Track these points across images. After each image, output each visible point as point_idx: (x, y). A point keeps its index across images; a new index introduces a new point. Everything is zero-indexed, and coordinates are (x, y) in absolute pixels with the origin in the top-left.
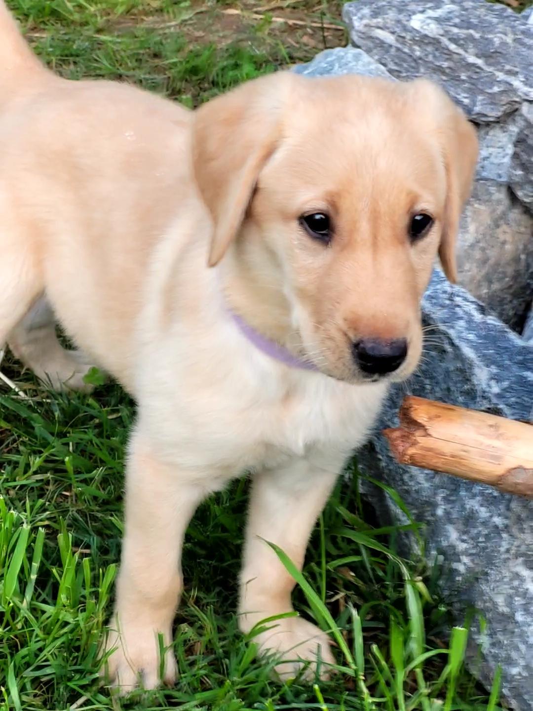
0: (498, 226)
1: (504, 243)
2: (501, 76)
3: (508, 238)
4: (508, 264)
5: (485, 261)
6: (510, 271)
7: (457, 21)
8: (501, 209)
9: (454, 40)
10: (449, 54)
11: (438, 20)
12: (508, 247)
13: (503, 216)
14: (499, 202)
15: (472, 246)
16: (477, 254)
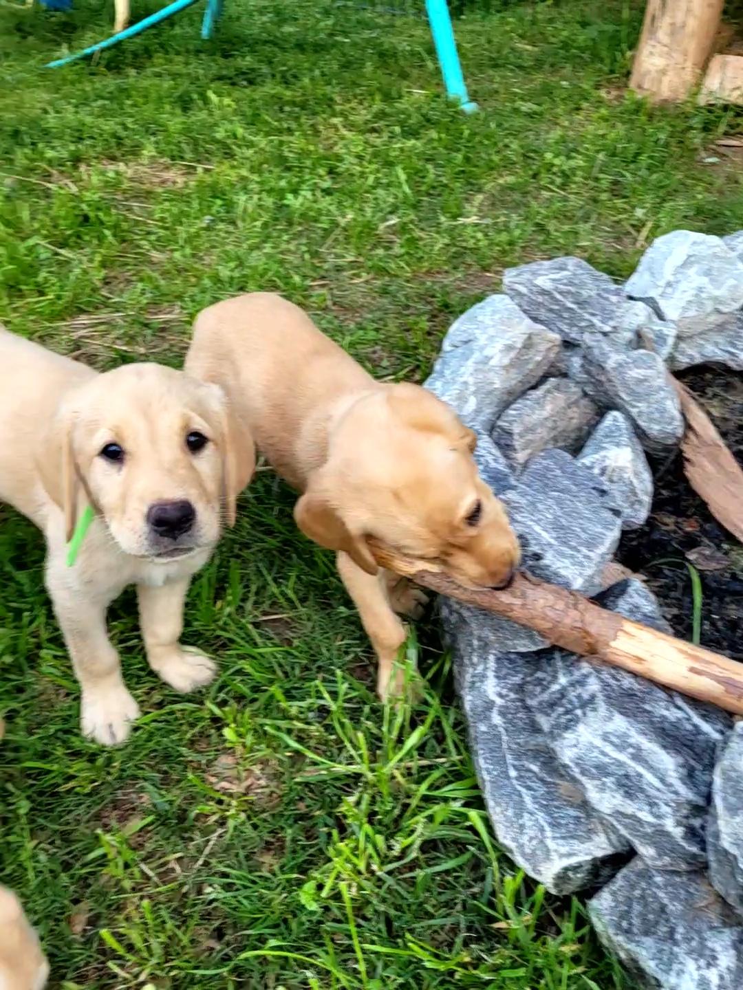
0: (569, 408)
1: (572, 418)
2: (587, 316)
3: (576, 415)
4: (572, 431)
5: (554, 429)
6: (573, 435)
7: (565, 281)
8: (575, 397)
9: (561, 293)
10: (557, 301)
11: (554, 280)
12: (575, 421)
13: (576, 403)
14: (574, 393)
15: (546, 419)
16: (550, 424)
